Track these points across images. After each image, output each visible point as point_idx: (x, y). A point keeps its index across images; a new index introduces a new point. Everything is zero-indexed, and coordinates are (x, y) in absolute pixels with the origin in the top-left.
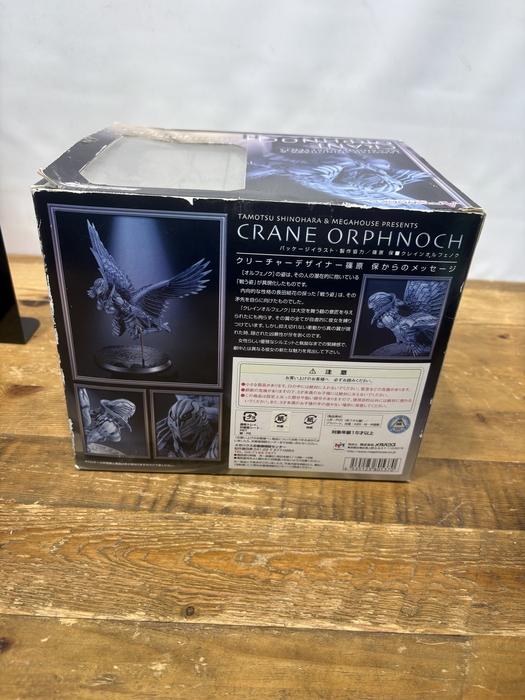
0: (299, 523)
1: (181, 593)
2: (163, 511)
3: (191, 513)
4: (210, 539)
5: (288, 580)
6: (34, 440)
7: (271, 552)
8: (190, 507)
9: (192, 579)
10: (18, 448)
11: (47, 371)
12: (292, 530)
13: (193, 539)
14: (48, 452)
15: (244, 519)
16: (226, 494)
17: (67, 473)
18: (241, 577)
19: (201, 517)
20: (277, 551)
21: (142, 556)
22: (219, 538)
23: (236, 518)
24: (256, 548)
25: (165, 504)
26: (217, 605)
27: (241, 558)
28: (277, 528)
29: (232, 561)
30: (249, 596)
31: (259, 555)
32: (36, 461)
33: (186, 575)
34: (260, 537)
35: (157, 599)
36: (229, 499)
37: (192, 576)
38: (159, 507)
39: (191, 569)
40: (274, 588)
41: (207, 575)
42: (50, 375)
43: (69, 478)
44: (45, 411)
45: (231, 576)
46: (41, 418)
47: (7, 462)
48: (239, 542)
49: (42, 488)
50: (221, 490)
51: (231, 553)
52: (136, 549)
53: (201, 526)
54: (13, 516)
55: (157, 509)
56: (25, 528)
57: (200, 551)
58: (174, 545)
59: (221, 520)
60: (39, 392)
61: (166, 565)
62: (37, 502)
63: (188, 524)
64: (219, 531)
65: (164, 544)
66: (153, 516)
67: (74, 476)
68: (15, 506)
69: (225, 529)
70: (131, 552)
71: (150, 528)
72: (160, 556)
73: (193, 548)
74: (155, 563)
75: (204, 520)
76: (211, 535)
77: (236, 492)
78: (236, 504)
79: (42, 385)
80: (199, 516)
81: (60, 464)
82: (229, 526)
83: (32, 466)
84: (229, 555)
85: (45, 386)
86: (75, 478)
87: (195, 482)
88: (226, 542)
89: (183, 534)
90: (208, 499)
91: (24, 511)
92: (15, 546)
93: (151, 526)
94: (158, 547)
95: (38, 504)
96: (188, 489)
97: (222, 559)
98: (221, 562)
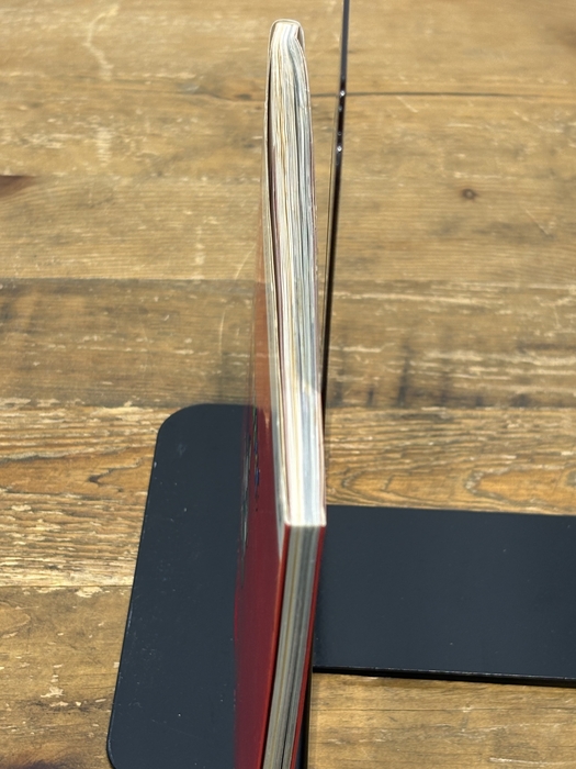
2: (393, 406)
3: (456, 407)
4: (508, 451)
6: (65, 288)
8: (445, 397)
10: (39, 304)
11: (24, 141)
13: (472, 451)
14: (109, 310)
15: (565, 413)
16: (519, 372)
17: (166, 346)
19: (475, 413)
21: (381, 483)
22: (524, 447)
23: (546, 412)
25: (394, 394)
29: (561, 485)
32: (92, 328)
36: (523, 381)
38: (381, 399)
39: (486, 502)
42: (34, 149)
43: (174, 356)
44: (60, 228)
46: (58, 241)
47: (29, 332)
48: (565, 453)
49: (127, 378)
50: (501, 364)
51: (555, 472)
52: (364, 473)
53: (480, 428)
54: (94, 428)
55: (381, 403)
56: (128, 448)
57: (491, 470)
58: (435, 463)
59: (517, 417)
60: (29, 189)
61: (433, 497)
62: (129, 403)
63: (453, 427)
64: (519, 435)
65: (416, 461)
66: (377, 415)
67: (183, 352)
68: (87, 410)
69: (530, 431)
70: (356, 477)
71: (379, 437)
72: (415, 483)
73: (477, 466)
74: (411, 494)
75: (483, 417)
76: (507, 444)
77: (535, 367)
78: (540, 389)
79: (26, 172)
80: (469, 412)
81: (143, 332)
82: (537, 426)
83: (87, 338)
84: (553, 476)
85: (34, 175)
86: (187, 356)
87: (443, 352)
88: (539, 454)
89: (446, 444)
90: (479, 381)
91: (112, 419)
92: (123, 478)
93: (380, 433)
94: (406, 467)
95: (133, 405)
96: (432, 365)
97: (539, 482)
98: (540, 487)
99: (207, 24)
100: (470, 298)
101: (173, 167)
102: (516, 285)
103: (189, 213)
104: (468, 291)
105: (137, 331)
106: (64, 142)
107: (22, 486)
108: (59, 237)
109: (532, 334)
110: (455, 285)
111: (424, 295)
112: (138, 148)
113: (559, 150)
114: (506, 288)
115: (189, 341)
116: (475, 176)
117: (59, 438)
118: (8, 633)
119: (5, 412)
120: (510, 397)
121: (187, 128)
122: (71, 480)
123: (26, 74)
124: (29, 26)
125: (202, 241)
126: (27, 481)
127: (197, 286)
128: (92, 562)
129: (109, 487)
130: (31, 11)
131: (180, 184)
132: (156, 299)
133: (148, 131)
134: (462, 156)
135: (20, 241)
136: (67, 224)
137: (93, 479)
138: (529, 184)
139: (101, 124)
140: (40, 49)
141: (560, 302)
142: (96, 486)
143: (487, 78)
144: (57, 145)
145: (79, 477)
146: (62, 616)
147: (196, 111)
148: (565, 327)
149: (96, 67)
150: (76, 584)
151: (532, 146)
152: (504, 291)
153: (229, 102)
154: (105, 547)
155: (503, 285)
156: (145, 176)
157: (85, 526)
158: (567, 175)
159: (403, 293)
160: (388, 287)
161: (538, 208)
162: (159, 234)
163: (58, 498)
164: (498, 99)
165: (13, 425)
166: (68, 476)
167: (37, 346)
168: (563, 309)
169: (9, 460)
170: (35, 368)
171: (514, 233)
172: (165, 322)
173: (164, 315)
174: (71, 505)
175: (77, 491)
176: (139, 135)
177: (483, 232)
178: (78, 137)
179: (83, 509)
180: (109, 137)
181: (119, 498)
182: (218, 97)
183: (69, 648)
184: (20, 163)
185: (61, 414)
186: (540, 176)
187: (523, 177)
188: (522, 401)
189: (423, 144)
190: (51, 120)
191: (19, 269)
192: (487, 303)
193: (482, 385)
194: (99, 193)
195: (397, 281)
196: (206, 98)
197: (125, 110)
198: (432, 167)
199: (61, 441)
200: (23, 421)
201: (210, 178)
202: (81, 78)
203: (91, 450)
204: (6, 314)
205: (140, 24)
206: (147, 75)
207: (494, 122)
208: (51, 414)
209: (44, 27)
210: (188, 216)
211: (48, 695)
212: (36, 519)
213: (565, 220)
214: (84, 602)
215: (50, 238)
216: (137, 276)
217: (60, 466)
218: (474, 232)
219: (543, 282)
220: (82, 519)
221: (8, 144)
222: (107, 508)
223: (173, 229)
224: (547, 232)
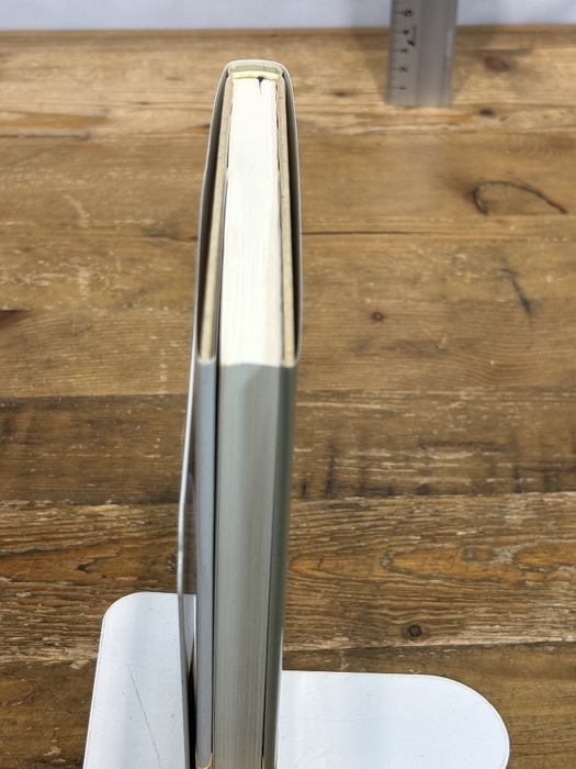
0: (549, 498)
1: (393, 609)
2: (322, 498)
3: (372, 496)
4: (414, 533)
5: (554, 580)
6: (54, 405)
7: (515, 543)
8: (363, 489)
9: (403, 589)
10: (34, 419)
11: (19, 281)
12: (541, 509)
13: (385, 534)
14: (89, 422)
15: (459, 499)
16: (422, 465)
17: (138, 452)
18: (478, 581)
19: (387, 501)
20: (525, 541)
21: (314, 564)
22: (427, 529)
23: (445, 499)
24: (490, 539)
25: (322, 487)
26: (453, 620)
27: (470, 555)
28: (517, 508)
29: (458, 561)
30: (499, 605)
31: (497, 550)
32: (78, 438)
33: (392, 585)
34: (492, 523)
35: (360, 619)
36: (424, 473)
37: (400, 585)
38: (313, 492)
39: (398, 576)
40: (534, 593)
41: (424, 582)
42: (27, 287)
43: (145, 460)
44: (50, 354)
45: (463, 581)
47: (27, 443)
48: (460, 533)
50: (407, 459)
51: (452, 549)
52: (300, 555)
53: (392, 514)
54: (81, 523)
55: (312, 495)
56: (109, 540)
57: (402, 549)
58: (358, 544)
59: (421, 503)
60: (23, 321)
61: (355, 574)
62: (110, 501)
63: (371, 513)
64: (423, 519)
65: (342, 544)
66: (309, 506)
67: (152, 456)
68: (75, 509)
69: (431, 516)
70: (294, 559)
71: (312, 524)
72: (342, 562)
73: (390, 546)
74: (339, 572)
75: (394, 505)
76: (413, 526)
77: (434, 461)
78: (438, 479)
79: (21, 307)
80: (382, 500)
81: (119, 440)
82: (437, 511)
83: (74, 447)
84: (451, 553)
85: (27, 309)
86: (155, 460)
87: (360, 450)
88: (439, 534)
89: (366, 528)
90: (390, 474)
91: (95, 516)
92: (106, 566)
93: (312, 521)
94: (334, 549)
95: (113, 503)
96: (352, 461)
97: (440, 558)
98: (441, 562)
99: (164, 177)
100: (381, 404)
101: (141, 299)
102: (418, 392)
103: (154, 338)
104: (379, 398)
105: (114, 440)
106: (51, 280)
107: (24, 576)
108: (49, 361)
109: (431, 433)
110: (368, 394)
111: (345, 402)
112: (111, 284)
113: (449, 278)
114: (409, 395)
115: (156, 446)
116: (383, 301)
117: (53, 533)
118: (16, 701)
119: (9, 512)
120: (415, 487)
121: (151, 266)
122: (63, 570)
123: (19, 223)
124: (21, 182)
125: (165, 361)
126: (28, 571)
127: (162, 400)
128: (82, 639)
129: (95, 574)
130: (22, 169)
131: (147, 314)
132: (129, 412)
133: (119, 269)
134: (371, 284)
135: (18, 366)
136: (56, 350)
137: (81, 568)
138: (425, 307)
139: (81, 265)
140: (29, 202)
141: (453, 406)
142: (84, 573)
143: (389, 218)
144: (46, 283)
145: (71, 566)
146: (59, 685)
147: (158, 251)
148: (457, 426)
149: (76, 216)
150: (71, 659)
151: (427, 276)
152: (408, 398)
153: (184, 243)
154: (92, 626)
155: (408, 392)
156: (118, 307)
157: (75, 608)
158: (455, 299)
159: (327, 401)
160: (316, 396)
161: (433, 326)
162: (130, 357)
163: (54, 585)
164: (399, 236)
165: (16, 523)
166: (61, 565)
167: (34, 455)
168: (455, 412)
169: (13, 553)
170: (32, 474)
171: (414, 349)
172: (137, 432)
173: (136, 426)
174: (64, 590)
175: (69, 578)
176: (112, 272)
177: (390, 348)
178: (62, 276)
179: (75, 594)
180: (87, 275)
181: (103, 583)
182: (175, 239)
183: (65, 713)
184: (16, 299)
185: (54, 513)
186: (432, 301)
187: (420, 301)
188: (424, 490)
189: (340, 275)
190: (41, 262)
191: (17, 389)
192: (394, 408)
193: (393, 477)
194: (80, 323)
195: (323, 391)
196: (165, 240)
197: (100, 252)
198: (348, 294)
199: (54, 536)
200: (24, 519)
201: (170, 308)
202: (64, 225)
203: (80, 542)
204: (8, 429)
205: (110, 179)
206: (117, 222)
207: (396, 256)
208: (46, 513)
209: (32, 183)
210: (154, 341)
211: (50, 754)
212: (36, 604)
213: (455, 337)
214: (76, 673)
215: (42, 363)
216: (113, 393)
217: (54, 557)
218: (382, 348)
219: (439, 389)
220: (74, 602)
221: (6, 284)
222: (93, 592)
223: (142, 352)
224: (440, 347)
